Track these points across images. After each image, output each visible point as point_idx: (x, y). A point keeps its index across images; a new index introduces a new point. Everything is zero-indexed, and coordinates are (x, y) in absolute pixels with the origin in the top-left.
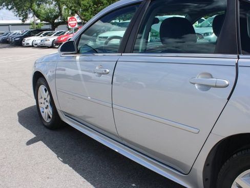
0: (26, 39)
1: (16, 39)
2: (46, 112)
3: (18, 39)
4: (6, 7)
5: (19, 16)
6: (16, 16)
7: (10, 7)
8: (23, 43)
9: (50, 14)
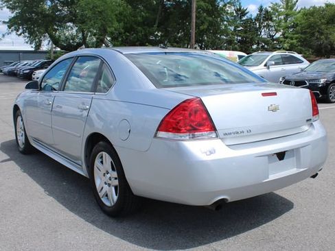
0: (37, 72)
1: (25, 72)
2: (21, 140)
3: (27, 71)
4: (15, 32)
5: (30, 44)
6: (27, 43)
7: (21, 31)
8: (33, 76)
9: (71, 41)
